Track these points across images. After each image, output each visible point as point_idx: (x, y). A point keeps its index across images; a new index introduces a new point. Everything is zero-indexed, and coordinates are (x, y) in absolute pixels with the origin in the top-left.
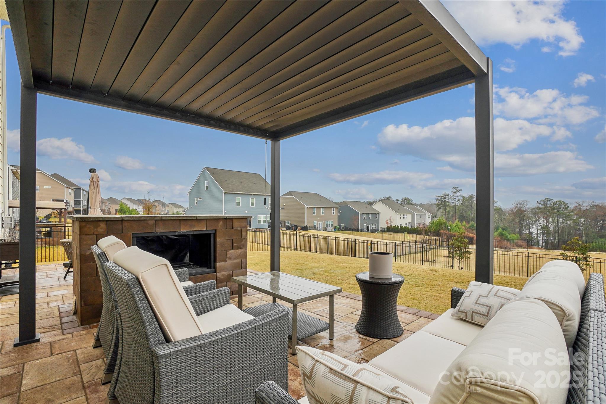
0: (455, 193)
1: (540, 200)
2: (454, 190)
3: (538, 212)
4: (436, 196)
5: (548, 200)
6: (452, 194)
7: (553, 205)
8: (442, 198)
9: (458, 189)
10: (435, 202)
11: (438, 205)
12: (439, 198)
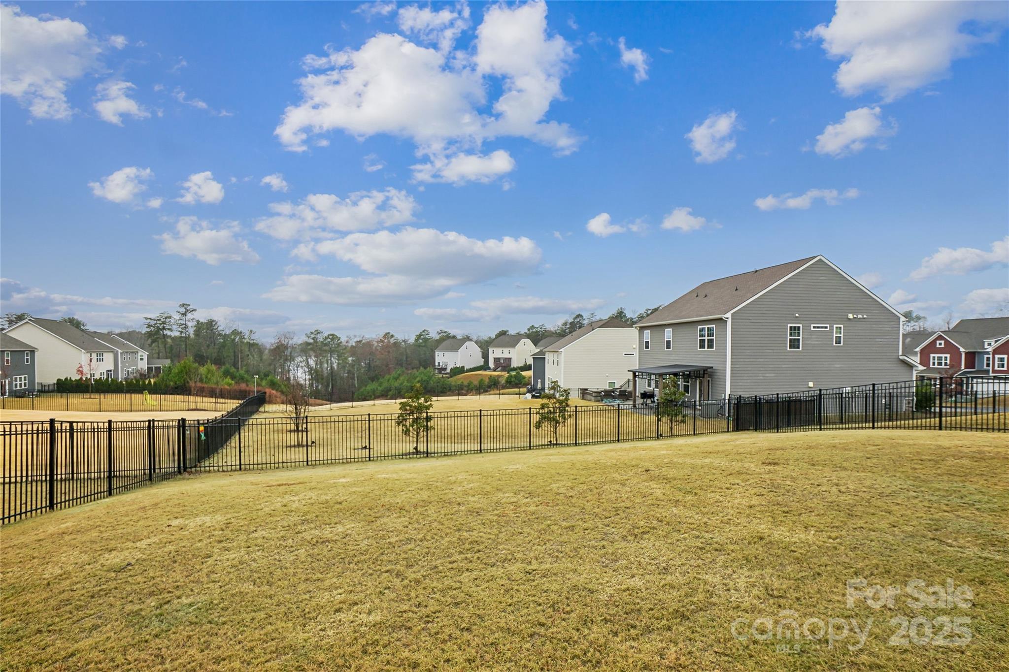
0: (184, 314)
1: (308, 333)
2: (183, 310)
3: (307, 349)
4: (146, 318)
5: (318, 332)
6: (177, 316)
7: (325, 340)
8: (158, 322)
9: (189, 308)
10: (144, 330)
11: (149, 334)
12: (153, 323)
